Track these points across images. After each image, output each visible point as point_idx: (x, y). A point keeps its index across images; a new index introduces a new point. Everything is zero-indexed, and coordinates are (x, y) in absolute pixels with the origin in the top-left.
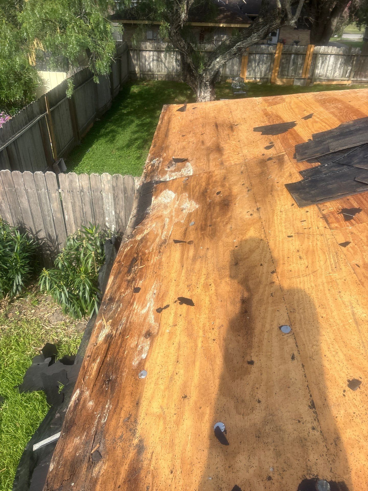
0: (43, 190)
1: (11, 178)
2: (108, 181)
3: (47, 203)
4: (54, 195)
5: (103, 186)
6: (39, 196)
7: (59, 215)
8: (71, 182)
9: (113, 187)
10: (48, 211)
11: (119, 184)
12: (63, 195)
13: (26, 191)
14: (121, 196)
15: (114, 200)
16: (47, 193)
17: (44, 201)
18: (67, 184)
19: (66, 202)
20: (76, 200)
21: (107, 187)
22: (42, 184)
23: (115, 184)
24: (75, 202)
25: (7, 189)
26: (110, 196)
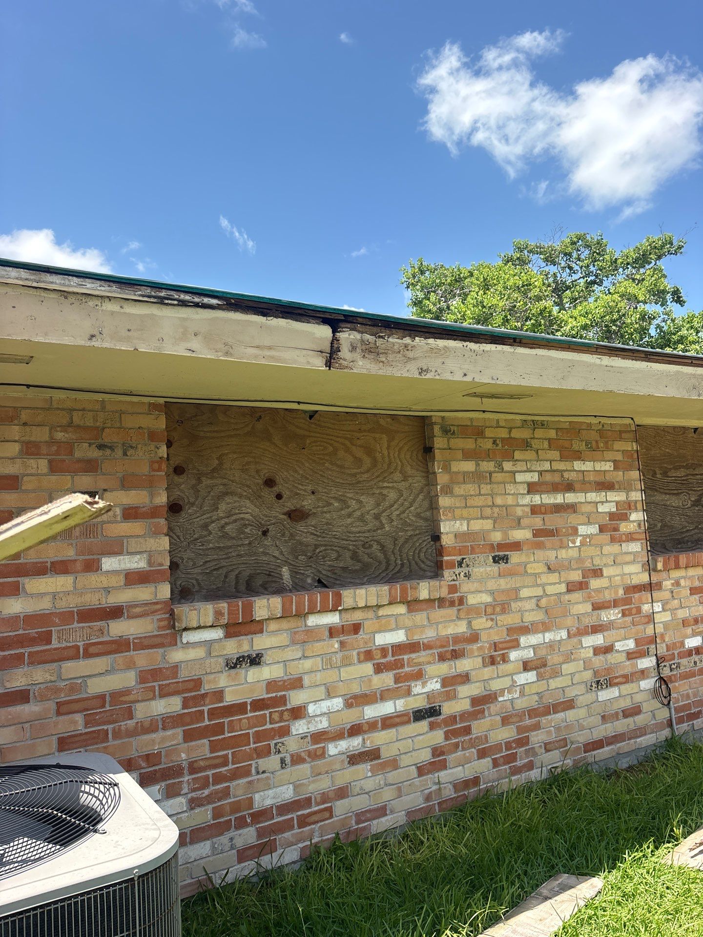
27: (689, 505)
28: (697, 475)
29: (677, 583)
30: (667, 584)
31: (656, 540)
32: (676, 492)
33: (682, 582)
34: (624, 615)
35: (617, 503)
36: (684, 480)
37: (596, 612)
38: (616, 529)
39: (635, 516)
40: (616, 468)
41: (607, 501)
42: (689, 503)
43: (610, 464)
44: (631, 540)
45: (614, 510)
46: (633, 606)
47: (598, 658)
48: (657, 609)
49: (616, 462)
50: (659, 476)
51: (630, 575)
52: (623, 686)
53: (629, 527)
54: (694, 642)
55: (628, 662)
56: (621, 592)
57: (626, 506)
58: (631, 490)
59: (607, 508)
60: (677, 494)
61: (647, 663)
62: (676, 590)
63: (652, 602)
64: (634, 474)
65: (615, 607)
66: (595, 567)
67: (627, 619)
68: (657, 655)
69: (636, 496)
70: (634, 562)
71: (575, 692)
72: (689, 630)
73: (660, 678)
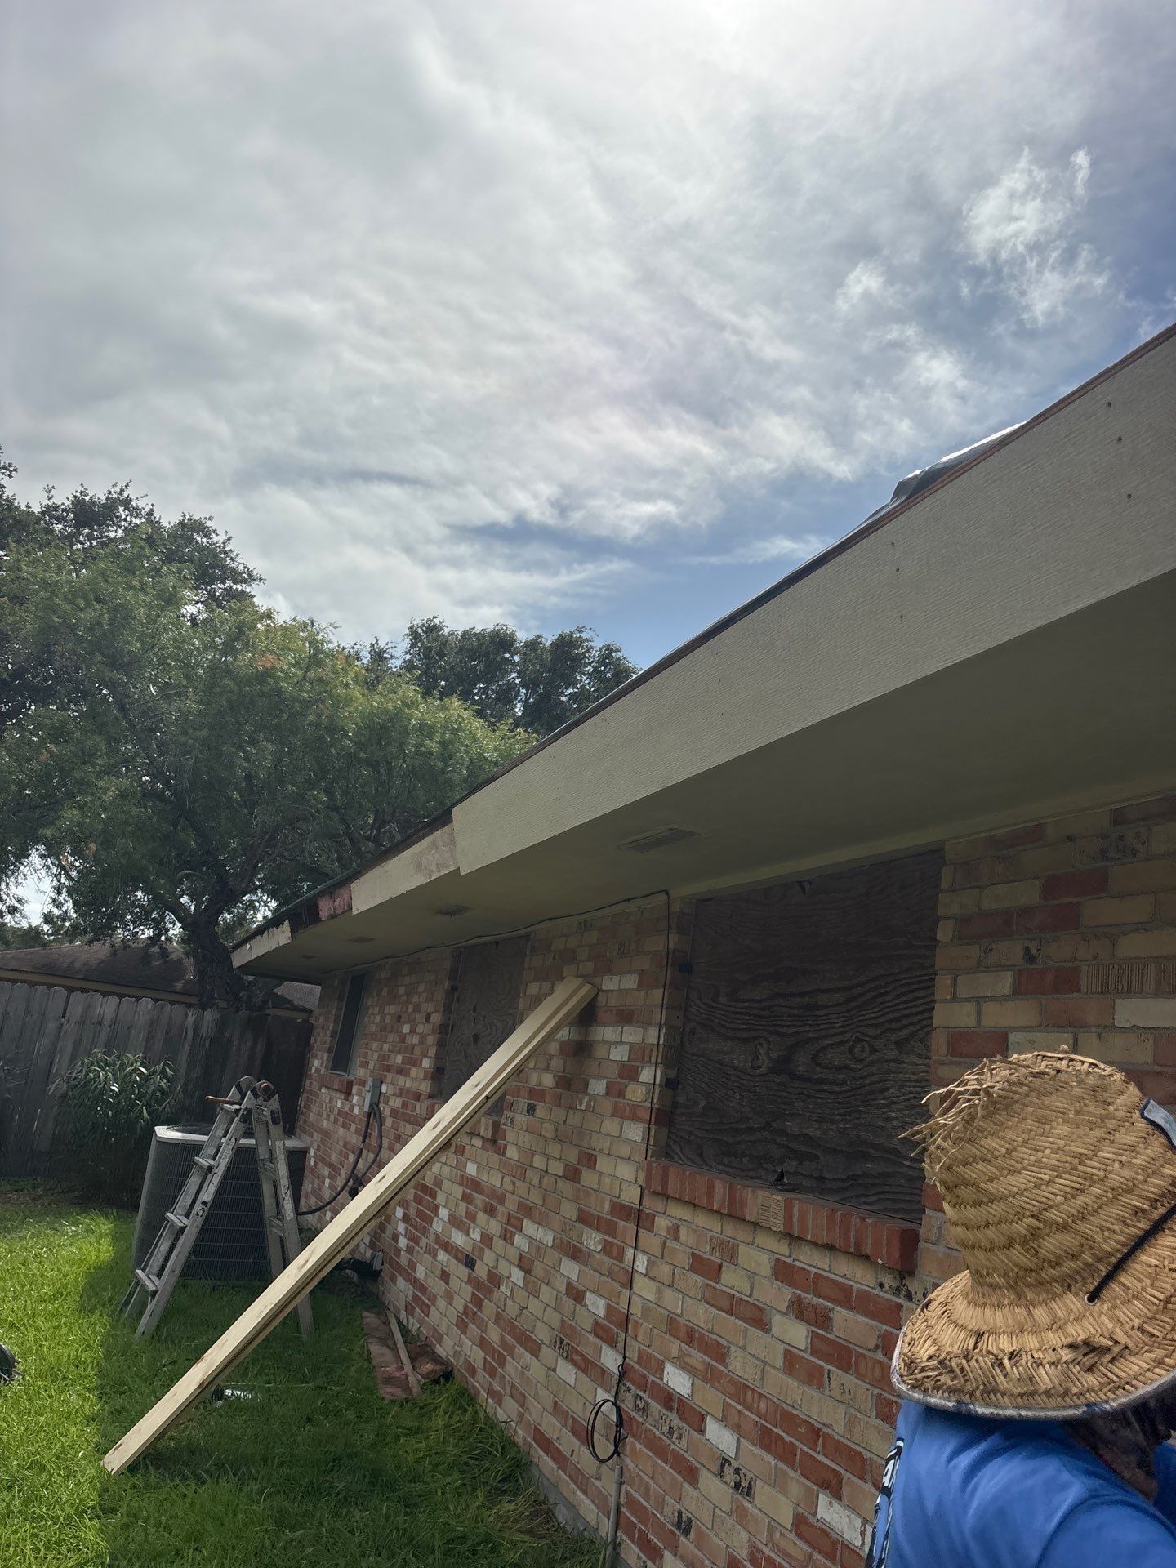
2: (147, 1012)
4: (51, 1027)
7: (43, 1065)
8: (88, 1007)
9: (152, 1022)
10: (27, 1054)
11: (161, 1018)
12: (66, 1027)
14: (160, 1037)
16: (38, 1023)
19: (65, 1041)
21: (141, 1021)
22: (36, 1006)
23: (155, 1019)
24: (80, 1039)
27: (764, 1070)
28: (792, 995)
29: (674, 1232)
30: (662, 1223)
31: (690, 1133)
32: (745, 1035)
33: (683, 1232)
34: (604, 1250)
35: (632, 1047)
36: (764, 1009)
37: (578, 1225)
38: (621, 1094)
39: (646, 1075)
40: (641, 985)
41: (621, 1042)
42: (765, 1065)
43: (635, 977)
44: (634, 1118)
45: (626, 1059)
46: (615, 1241)
47: (568, 1303)
48: (641, 1266)
49: (642, 973)
50: (723, 999)
51: (622, 1181)
52: (580, 1374)
53: (636, 1093)
54: (677, 1381)
55: (592, 1338)
56: (607, 1207)
57: (639, 1054)
58: (650, 1024)
59: (619, 1054)
60: (746, 1041)
61: (610, 1360)
62: (671, 1244)
63: (635, 1248)
64: (657, 995)
65: (598, 1229)
66: (590, 1151)
67: (606, 1259)
68: (625, 1357)
69: (653, 1036)
70: (629, 1159)
71: (542, 1334)
72: (675, 1346)
73: (615, 1404)
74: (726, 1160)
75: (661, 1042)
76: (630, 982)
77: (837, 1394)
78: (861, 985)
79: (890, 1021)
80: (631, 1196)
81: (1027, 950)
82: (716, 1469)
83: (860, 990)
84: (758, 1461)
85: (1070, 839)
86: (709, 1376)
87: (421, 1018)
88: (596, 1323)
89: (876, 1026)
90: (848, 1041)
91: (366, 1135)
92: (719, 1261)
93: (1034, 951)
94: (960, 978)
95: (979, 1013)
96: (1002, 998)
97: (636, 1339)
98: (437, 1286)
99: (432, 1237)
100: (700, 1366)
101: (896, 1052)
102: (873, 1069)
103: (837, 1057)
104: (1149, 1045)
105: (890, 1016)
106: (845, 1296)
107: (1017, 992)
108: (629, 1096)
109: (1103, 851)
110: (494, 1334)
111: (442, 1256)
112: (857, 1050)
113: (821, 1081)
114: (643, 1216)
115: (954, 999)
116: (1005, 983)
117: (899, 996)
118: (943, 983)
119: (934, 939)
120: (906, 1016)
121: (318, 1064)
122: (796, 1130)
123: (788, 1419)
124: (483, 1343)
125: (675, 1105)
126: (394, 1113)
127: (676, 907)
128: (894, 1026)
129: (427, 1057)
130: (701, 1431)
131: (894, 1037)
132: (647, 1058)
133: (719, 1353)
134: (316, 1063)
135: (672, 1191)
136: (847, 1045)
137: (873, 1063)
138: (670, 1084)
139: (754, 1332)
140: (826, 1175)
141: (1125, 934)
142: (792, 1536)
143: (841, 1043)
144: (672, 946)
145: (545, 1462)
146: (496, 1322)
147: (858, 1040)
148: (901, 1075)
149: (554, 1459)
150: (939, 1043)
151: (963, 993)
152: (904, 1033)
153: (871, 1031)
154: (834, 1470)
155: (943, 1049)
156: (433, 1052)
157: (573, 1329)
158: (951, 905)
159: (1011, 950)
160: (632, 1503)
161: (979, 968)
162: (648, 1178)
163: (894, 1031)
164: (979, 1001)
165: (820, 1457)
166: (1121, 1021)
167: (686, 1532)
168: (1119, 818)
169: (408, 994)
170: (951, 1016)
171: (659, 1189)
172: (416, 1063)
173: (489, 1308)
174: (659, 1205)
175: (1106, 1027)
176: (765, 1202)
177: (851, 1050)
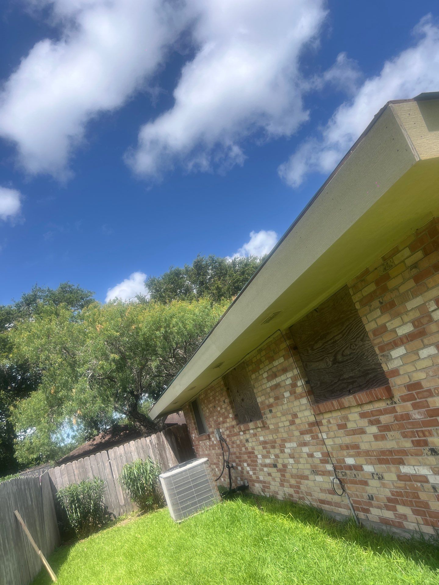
0: (101, 463)
1: (83, 463)
2: (133, 445)
3: (103, 471)
4: (107, 464)
5: (131, 449)
6: (98, 467)
7: (110, 477)
8: (115, 453)
9: (137, 447)
10: (104, 476)
11: (139, 445)
12: (111, 463)
13: (91, 467)
14: (141, 451)
15: (138, 455)
16: (103, 464)
17: (101, 470)
18: (113, 455)
19: (113, 467)
20: (118, 462)
21: (133, 449)
22: (99, 460)
23: (137, 446)
24: (118, 464)
25: (81, 471)
26: (136, 454)
27: (331, 365)
28: (328, 341)
29: (329, 422)
30: (324, 422)
31: (320, 393)
32: (321, 358)
33: (332, 421)
34: (312, 439)
35: (291, 378)
36: (323, 349)
37: (301, 436)
38: (295, 392)
39: (299, 383)
40: (285, 359)
41: (288, 378)
42: (330, 363)
43: (282, 358)
44: (302, 397)
45: (291, 382)
46: (314, 434)
47: (310, 459)
48: (325, 436)
49: (283, 356)
50: (310, 352)
51: (307, 416)
52: (323, 476)
53: (299, 390)
54: (350, 461)
55: (321, 465)
56: (307, 426)
57: (295, 379)
58: (293, 369)
59: (289, 382)
60: (322, 360)
61: (329, 467)
62: (330, 426)
63: (321, 433)
64: (291, 360)
65: (308, 434)
66: (295, 413)
67: (315, 441)
68: (333, 464)
69: (296, 372)
70: (306, 409)
71: (307, 472)
72: (345, 453)
73: (337, 478)
74: (333, 395)
75: (299, 372)
76: (282, 360)
77: (391, 438)
78: (344, 330)
79: (356, 335)
80: (312, 419)
81: (380, 301)
82: (372, 477)
83: (345, 331)
84: (380, 468)
85: (376, 269)
86: (358, 455)
87: (222, 403)
88: (321, 460)
89: (354, 338)
90: (348, 346)
91: (223, 448)
92: (345, 423)
93: (381, 301)
94: (367, 316)
95: (376, 323)
96: (380, 317)
97: (333, 457)
98: (269, 479)
99: (259, 466)
100: (354, 453)
101: (362, 343)
102: (358, 350)
103: (348, 352)
104: (418, 311)
105: (356, 334)
106: (381, 412)
107: (383, 313)
108: (297, 392)
109: (385, 269)
110: (293, 482)
111: (265, 469)
112: (352, 347)
113: (347, 360)
114: (318, 423)
115: (369, 322)
116: (378, 312)
117: (355, 328)
118: (364, 319)
119: (356, 309)
120: (360, 332)
121: (194, 435)
122: (347, 377)
123: (383, 452)
124: (291, 486)
125: (312, 388)
126: (228, 436)
127: (284, 333)
128: (358, 336)
129: (230, 414)
130: (362, 470)
131: (359, 339)
132: (297, 379)
133: (356, 447)
134: (193, 435)
135: (322, 411)
136: (349, 347)
137: (358, 349)
138: (307, 382)
139: (363, 436)
140: (361, 384)
141: (399, 287)
142: (399, 482)
143: (347, 347)
144: (288, 344)
145: (326, 507)
146: (292, 478)
147: (351, 344)
148: (366, 348)
149: (328, 504)
150: (371, 335)
151: (370, 320)
152: (362, 337)
153: (353, 341)
154: (400, 458)
155: (373, 337)
156: (231, 411)
157: (315, 466)
158: (356, 298)
159: (376, 303)
160: (355, 502)
161: (371, 311)
162: (314, 411)
163: (358, 337)
164: (375, 320)
165: (395, 457)
166: (409, 309)
167: (373, 499)
168: (384, 259)
169: (214, 398)
170: (370, 326)
171: (319, 412)
172: (227, 417)
173: (288, 475)
174: (321, 417)
175: (406, 312)
176: (349, 400)
177: (350, 348)
